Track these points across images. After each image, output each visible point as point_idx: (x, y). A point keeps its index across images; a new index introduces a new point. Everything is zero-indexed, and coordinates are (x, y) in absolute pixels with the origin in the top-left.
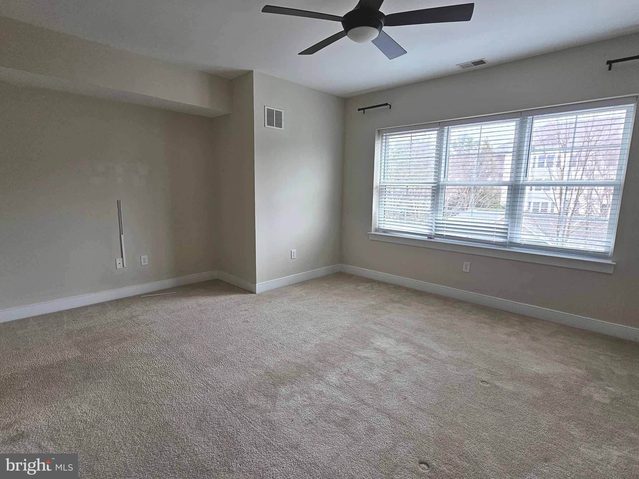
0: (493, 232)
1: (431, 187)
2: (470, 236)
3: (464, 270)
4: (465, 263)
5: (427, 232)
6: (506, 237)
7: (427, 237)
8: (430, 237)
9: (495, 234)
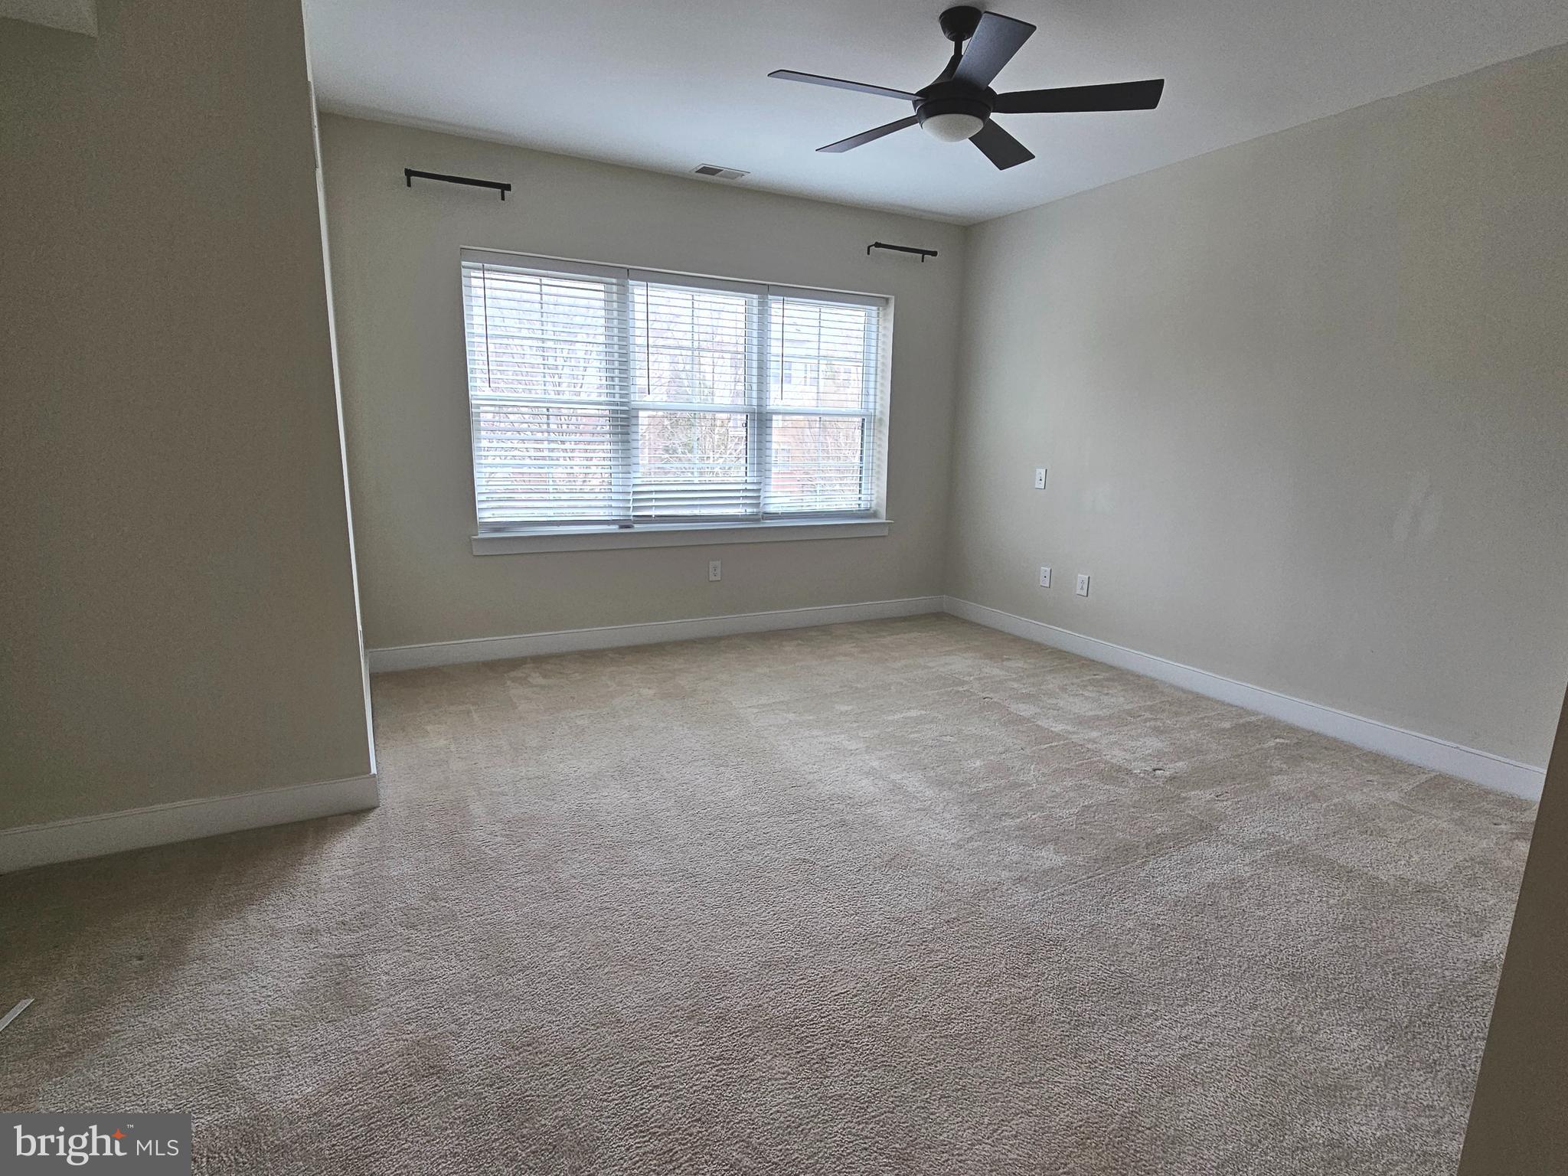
0: (738, 498)
1: (607, 412)
2: (696, 512)
3: (712, 578)
4: (712, 564)
5: (616, 514)
6: (757, 505)
7: (617, 526)
8: (625, 524)
9: (741, 501)
